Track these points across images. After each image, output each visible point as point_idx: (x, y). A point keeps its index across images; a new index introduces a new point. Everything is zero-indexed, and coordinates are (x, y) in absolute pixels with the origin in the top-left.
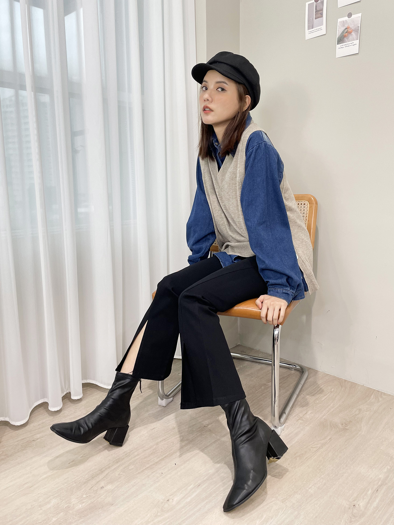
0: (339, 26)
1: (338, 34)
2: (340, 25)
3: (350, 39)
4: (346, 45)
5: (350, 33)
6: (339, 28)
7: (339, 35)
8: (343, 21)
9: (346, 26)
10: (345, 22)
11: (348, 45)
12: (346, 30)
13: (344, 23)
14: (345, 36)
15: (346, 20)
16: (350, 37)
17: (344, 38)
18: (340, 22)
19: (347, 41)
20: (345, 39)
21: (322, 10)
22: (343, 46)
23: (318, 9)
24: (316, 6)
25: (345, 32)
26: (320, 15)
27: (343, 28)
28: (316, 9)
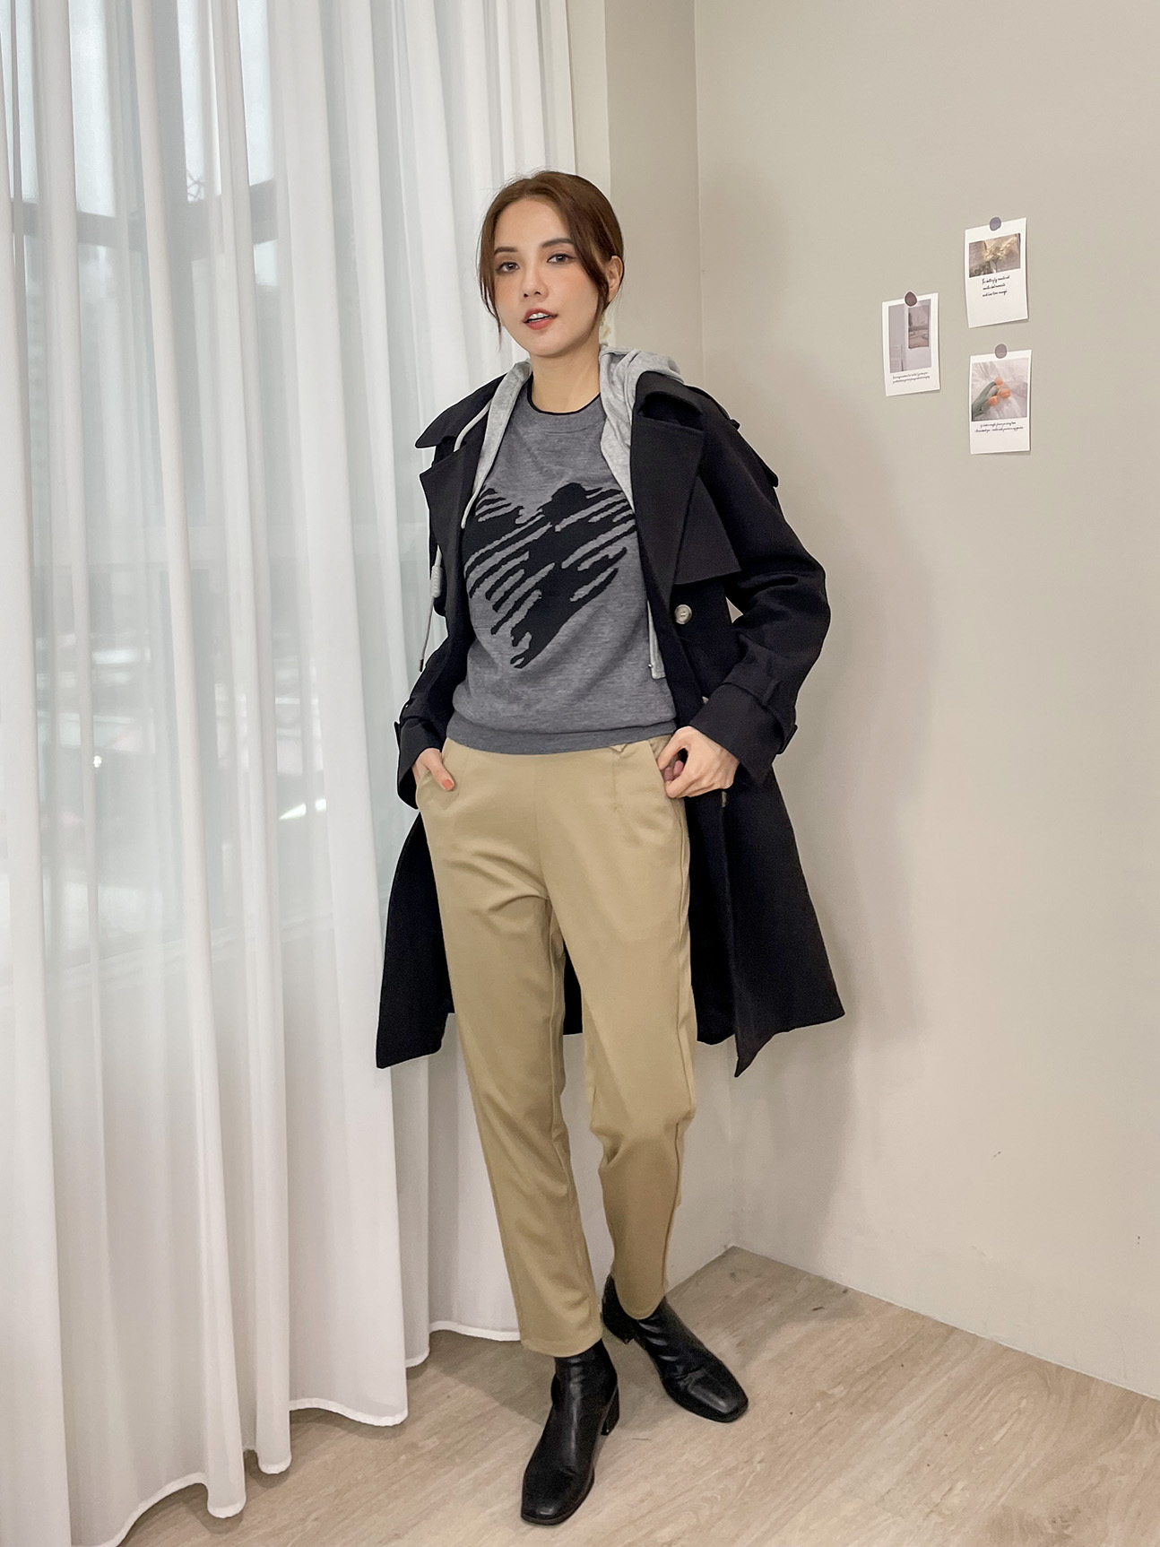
0: (973, 376)
1: (973, 395)
2: (975, 373)
3: (1005, 412)
4: (995, 428)
5: (1005, 397)
6: (973, 381)
7: (975, 398)
8: (984, 364)
9: (993, 378)
10: (989, 367)
11: (999, 427)
12: (993, 389)
13: (986, 369)
14: (991, 404)
15: (991, 362)
16: (1006, 408)
17: (988, 407)
18: (975, 364)
19: (996, 415)
20: (991, 408)
21: (927, 328)
22: (988, 428)
23: (915, 324)
24: (909, 314)
25: (990, 392)
26: (923, 340)
27: (984, 382)
28: (910, 324)
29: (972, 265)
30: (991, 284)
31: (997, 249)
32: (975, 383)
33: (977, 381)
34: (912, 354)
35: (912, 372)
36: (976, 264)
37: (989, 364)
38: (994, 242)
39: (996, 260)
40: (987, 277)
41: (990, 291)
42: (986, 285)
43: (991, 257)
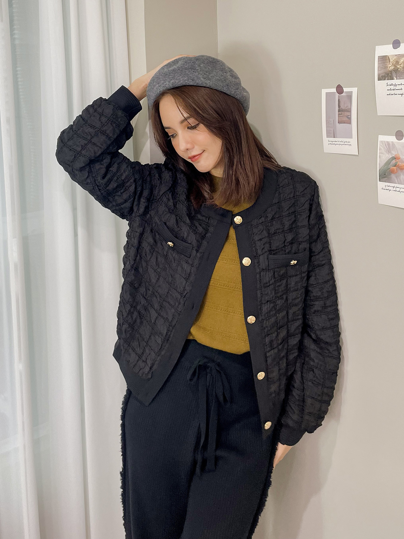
0: (380, 150)
1: (380, 164)
2: (382, 148)
3: (402, 179)
4: (395, 189)
5: (401, 169)
6: (379, 154)
7: (382, 166)
8: (388, 142)
9: (394, 153)
10: (391, 145)
11: (398, 189)
12: (394, 161)
13: (389, 147)
14: (392, 172)
15: (392, 142)
16: (402, 177)
17: (390, 174)
18: (382, 142)
19: (396, 181)
20: (393, 176)
21: (349, 111)
22: (390, 188)
23: (342, 107)
24: (339, 100)
25: (391, 163)
26: (347, 119)
27: (387, 155)
28: (339, 106)
29: (380, 72)
30: (392, 87)
31: (397, 62)
32: (381, 155)
33: (383, 154)
34: (339, 127)
35: (340, 139)
36: (382, 71)
37: (391, 143)
38: (395, 57)
39: (396, 70)
40: (390, 82)
41: (392, 92)
42: (389, 87)
43: (392, 68)
